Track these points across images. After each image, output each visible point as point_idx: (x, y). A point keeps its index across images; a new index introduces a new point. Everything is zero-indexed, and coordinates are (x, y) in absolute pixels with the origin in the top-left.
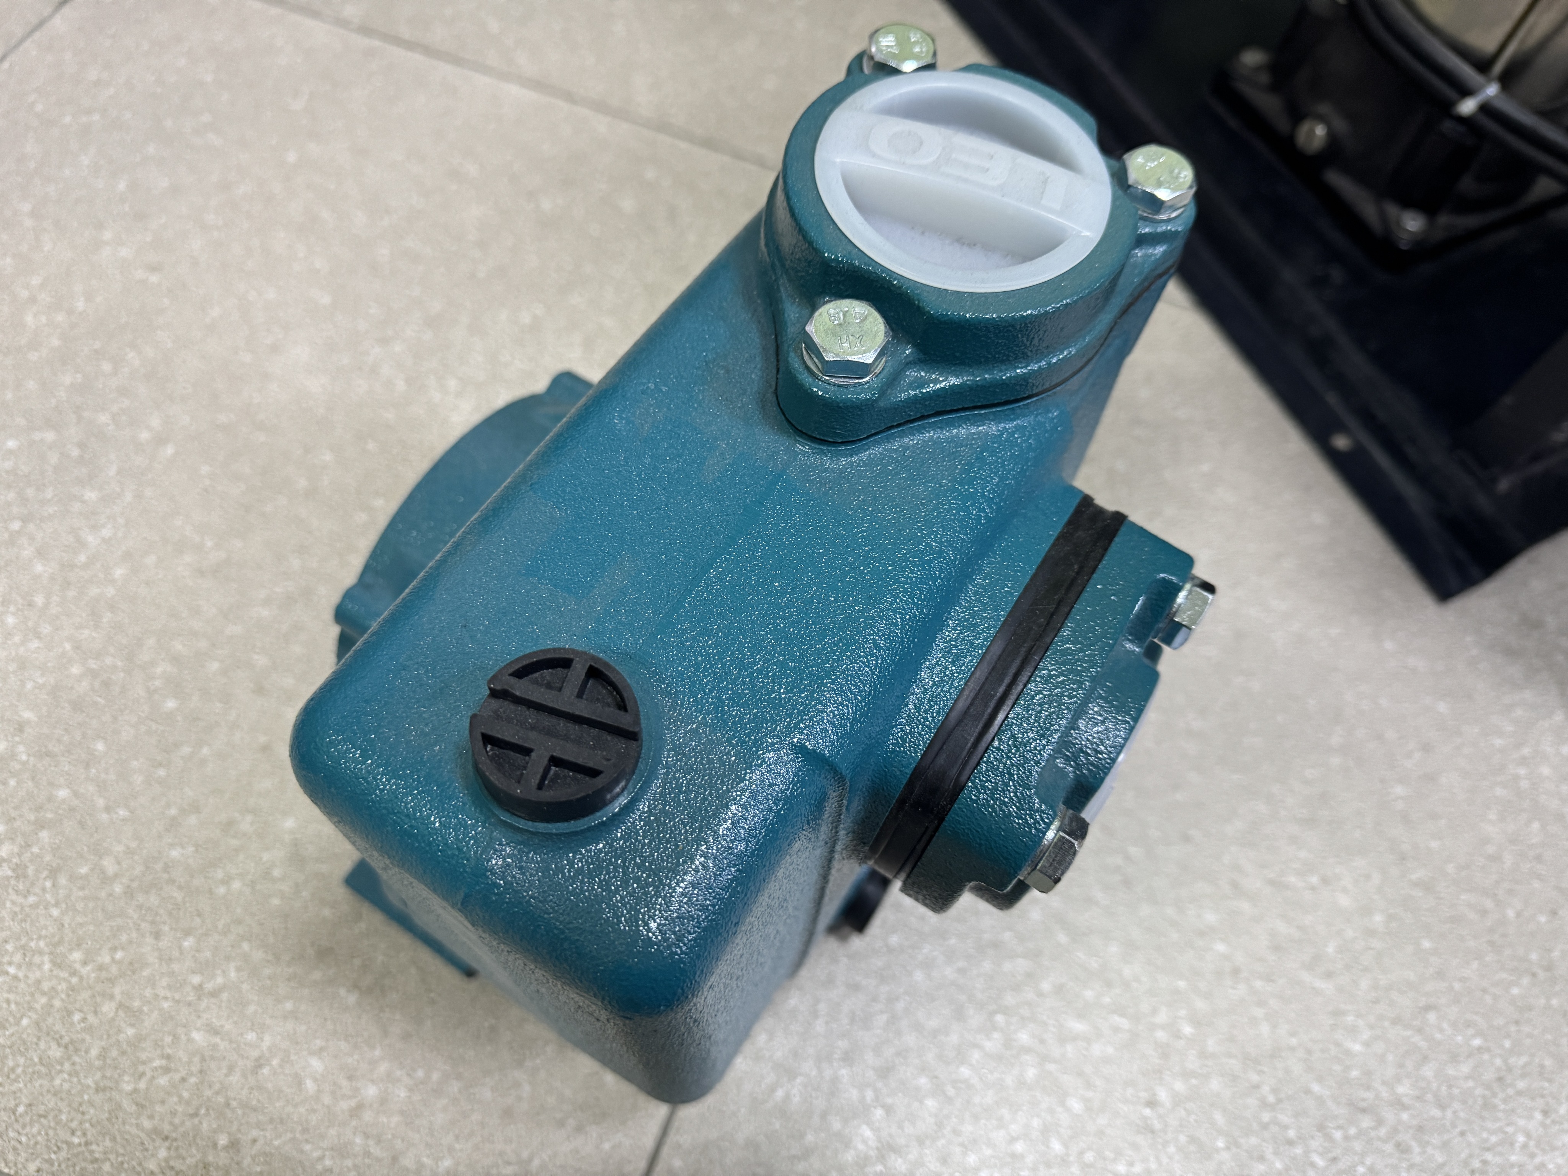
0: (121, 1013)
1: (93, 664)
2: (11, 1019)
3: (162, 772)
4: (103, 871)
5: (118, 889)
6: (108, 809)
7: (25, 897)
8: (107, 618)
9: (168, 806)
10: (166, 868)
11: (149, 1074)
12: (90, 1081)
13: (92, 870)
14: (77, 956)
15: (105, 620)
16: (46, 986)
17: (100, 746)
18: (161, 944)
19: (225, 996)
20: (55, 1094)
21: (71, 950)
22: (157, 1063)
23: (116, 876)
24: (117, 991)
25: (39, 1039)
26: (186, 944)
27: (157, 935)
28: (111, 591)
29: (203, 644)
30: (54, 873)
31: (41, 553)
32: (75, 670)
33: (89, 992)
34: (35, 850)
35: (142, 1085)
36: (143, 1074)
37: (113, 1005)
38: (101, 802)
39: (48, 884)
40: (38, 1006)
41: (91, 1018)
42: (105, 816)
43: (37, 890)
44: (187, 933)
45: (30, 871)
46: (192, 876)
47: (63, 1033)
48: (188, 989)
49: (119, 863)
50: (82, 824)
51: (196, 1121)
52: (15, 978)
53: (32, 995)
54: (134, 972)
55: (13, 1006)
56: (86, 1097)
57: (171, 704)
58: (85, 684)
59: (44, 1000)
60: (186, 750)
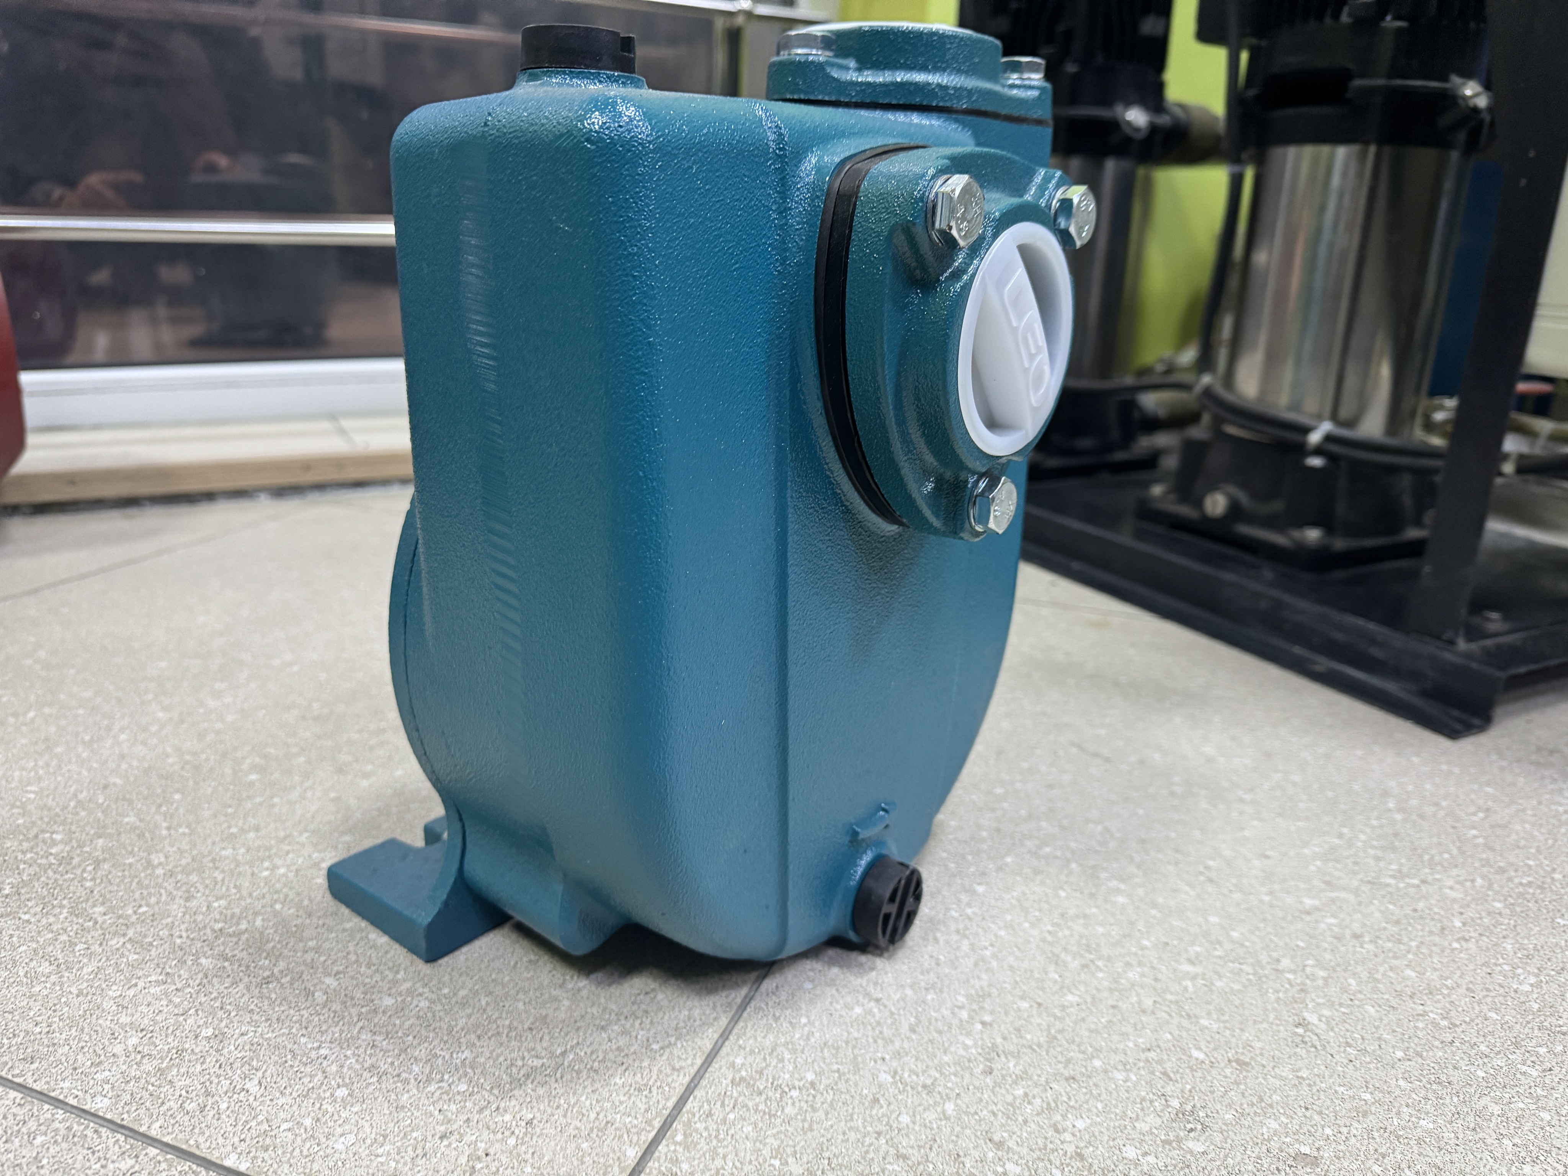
0: (129, 946)
1: (188, 757)
2: (8, 948)
3: (230, 810)
4: (149, 863)
5: (160, 871)
6: (169, 828)
7: (62, 875)
8: (210, 737)
9: (229, 827)
10: (213, 860)
11: (141, 984)
12: (74, 990)
13: (138, 861)
14: (99, 909)
15: (208, 739)
16: (55, 928)
17: (177, 797)
18: (188, 904)
19: (244, 937)
20: (30, 997)
21: (94, 906)
22: (153, 978)
23: (160, 864)
24: (131, 933)
25: (31, 960)
26: (216, 904)
27: (187, 899)
28: (219, 725)
29: (294, 750)
30: (97, 863)
31: (165, 709)
32: (171, 760)
33: (100, 932)
34: (87, 849)
35: (131, 993)
36: (136, 985)
37: (122, 940)
38: (165, 825)
39: (90, 868)
40: (41, 940)
41: (96, 948)
42: (164, 832)
43: (79, 872)
44: (218, 899)
45: (75, 862)
46: (237, 866)
47: (60, 957)
48: (208, 931)
49: (166, 857)
50: (141, 836)
51: (181, 1018)
52: (28, 921)
53: (39, 932)
54: (152, 921)
55: (15, 939)
56: (63, 1000)
57: (253, 777)
58: (176, 767)
59: (50, 935)
60: (258, 800)
